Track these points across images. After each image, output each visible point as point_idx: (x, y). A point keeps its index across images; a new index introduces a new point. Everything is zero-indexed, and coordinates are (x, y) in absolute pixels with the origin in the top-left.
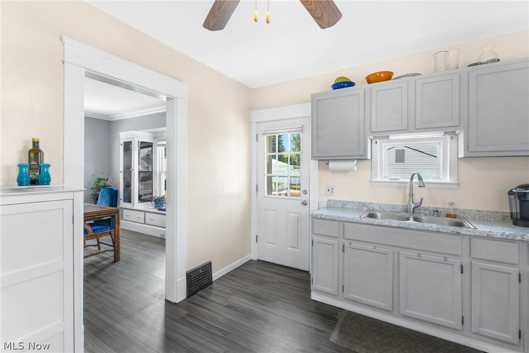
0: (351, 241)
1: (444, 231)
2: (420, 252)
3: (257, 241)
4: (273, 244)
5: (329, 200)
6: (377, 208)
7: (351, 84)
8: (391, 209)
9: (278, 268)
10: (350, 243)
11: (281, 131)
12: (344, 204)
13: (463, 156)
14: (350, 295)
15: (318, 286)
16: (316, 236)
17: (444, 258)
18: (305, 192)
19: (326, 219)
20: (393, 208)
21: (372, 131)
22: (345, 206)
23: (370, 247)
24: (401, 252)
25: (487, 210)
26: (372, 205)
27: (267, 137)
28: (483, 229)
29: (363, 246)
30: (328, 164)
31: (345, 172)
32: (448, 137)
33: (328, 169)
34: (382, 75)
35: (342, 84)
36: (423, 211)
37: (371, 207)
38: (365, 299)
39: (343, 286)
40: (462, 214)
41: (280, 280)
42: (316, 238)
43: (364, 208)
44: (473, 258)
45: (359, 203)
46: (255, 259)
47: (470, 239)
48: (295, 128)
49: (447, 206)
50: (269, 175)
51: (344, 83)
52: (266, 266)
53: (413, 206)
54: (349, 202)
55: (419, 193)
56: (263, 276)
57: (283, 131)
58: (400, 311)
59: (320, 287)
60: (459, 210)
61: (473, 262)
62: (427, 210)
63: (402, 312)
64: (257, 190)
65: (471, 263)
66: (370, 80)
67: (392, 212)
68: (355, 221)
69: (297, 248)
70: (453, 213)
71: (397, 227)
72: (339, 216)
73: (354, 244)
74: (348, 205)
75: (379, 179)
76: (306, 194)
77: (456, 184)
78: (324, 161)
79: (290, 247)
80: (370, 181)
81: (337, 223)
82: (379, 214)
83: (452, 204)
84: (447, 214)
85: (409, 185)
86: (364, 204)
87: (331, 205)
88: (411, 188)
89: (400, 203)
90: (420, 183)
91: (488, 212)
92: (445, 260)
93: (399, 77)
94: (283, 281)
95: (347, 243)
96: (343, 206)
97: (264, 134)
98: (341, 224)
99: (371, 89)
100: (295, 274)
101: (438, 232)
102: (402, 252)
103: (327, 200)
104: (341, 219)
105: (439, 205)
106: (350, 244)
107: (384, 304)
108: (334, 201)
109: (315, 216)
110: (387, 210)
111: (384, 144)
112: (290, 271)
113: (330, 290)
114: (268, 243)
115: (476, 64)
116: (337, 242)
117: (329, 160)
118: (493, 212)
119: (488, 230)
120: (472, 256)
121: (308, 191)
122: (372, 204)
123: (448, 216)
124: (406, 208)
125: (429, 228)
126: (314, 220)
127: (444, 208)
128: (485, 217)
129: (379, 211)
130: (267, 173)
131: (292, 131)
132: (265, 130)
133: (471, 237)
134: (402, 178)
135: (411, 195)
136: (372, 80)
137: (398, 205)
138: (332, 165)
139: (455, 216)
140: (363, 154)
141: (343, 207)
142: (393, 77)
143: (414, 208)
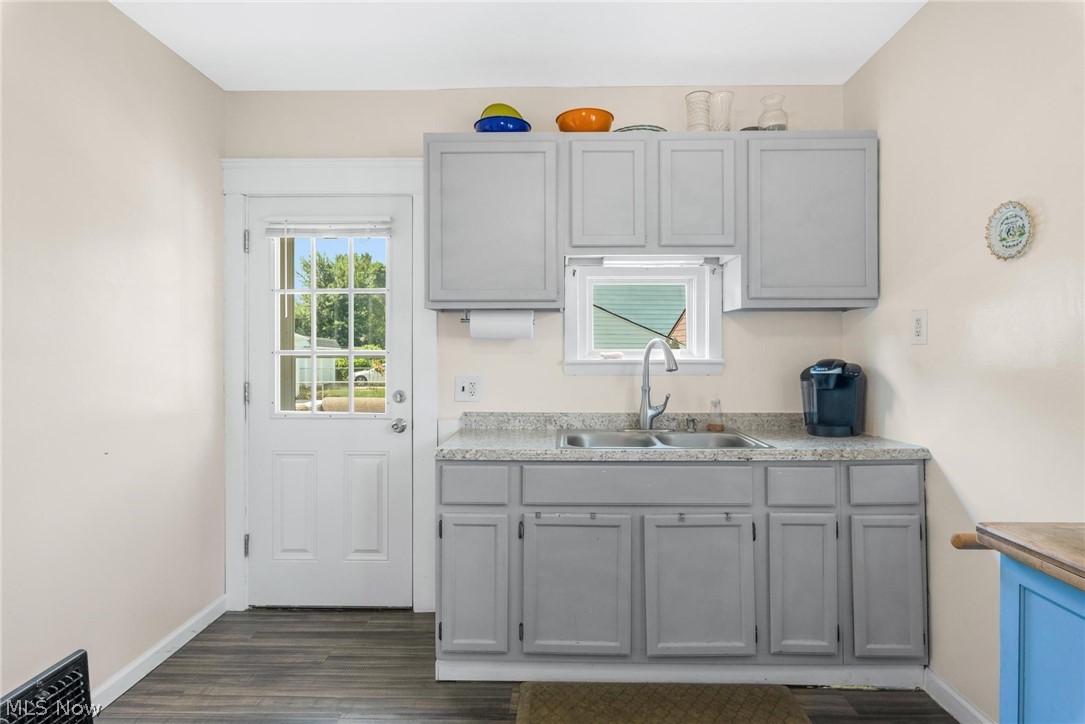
0: (538, 509)
1: (726, 459)
2: (682, 510)
3: (246, 553)
4: (305, 551)
5: (465, 414)
6: (578, 425)
7: (522, 126)
8: (606, 424)
9: (324, 617)
10: (537, 513)
11: (327, 227)
12: (503, 422)
13: (740, 307)
14: (538, 642)
15: (455, 641)
16: (449, 509)
17: (724, 516)
18: (400, 397)
19: (477, 461)
20: (610, 422)
21: (575, 243)
22: (504, 426)
23: (583, 516)
24: (647, 517)
25: (768, 412)
26: (565, 418)
27: (282, 240)
28: (784, 447)
29: (569, 515)
30: (466, 320)
31: (506, 340)
32: (707, 268)
33: (467, 334)
34: (593, 118)
35: (501, 123)
36: (667, 423)
37: (564, 422)
38: (573, 643)
39: (521, 625)
40: (730, 423)
41: (335, 653)
42: (450, 516)
43: (549, 427)
44: (771, 506)
45: (538, 416)
46: (242, 607)
47: (766, 469)
48: (370, 223)
49: (708, 409)
50: (288, 353)
51: (507, 119)
52: (283, 620)
53: (650, 413)
54: (515, 416)
55: (661, 386)
56: (281, 652)
57: (333, 227)
58: (646, 649)
59: (461, 642)
60: (726, 415)
61: (772, 515)
62: (674, 419)
63: (650, 652)
64: (246, 400)
65: (768, 516)
66: (565, 124)
67: (608, 430)
68: (549, 457)
69: (376, 551)
70: (718, 421)
71: (640, 462)
72: (510, 449)
73: (548, 516)
74: (511, 422)
75: (579, 358)
76: (401, 401)
77: (720, 364)
78: (454, 313)
79: (357, 551)
80: (562, 363)
81: (505, 468)
82: (586, 438)
83: (716, 404)
84: (710, 425)
85: (640, 369)
86: (548, 419)
87: (470, 426)
88: (646, 375)
89: (623, 410)
90: (669, 364)
91: (769, 415)
92: (728, 519)
93: (629, 129)
94: (347, 652)
95: (529, 514)
96: (501, 424)
97: (269, 231)
98: (516, 469)
99: (570, 144)
100: (374, 623)
101: (716, 462)
102: (650, 515)
103: (460, 413)
104: (515, 458)
105: (693, 409)
106: (538, 515)
107: (613, 644)
108: (478, 414)
109: (447, 457)
110: (597, 427)
111: (588, 278)
112: (359, 617)
113: (488, 642)
114: (284, 551)
115: (756, 129)
116: (505, 516)
117: (469, 311)
118: (775, 415)
119: (792, 449)
120: (769, 503)
121: (408, 395)
122: (566, 415)
123: (711, 428)
124: (635, 419)
125: (700, 455)
126: (444, 467)
127: (702, 414)
128: (766, 425)
129: (585, 431)
130: (283, 348)
131: (363, 231)
132: (277, 219)
133: (766, 465)
134: (626, 353)
135: (646, 390)
136: (572, 124)
137: (618, 415)
138: (477, 322)
139: (722, 429)
140: (553, 297)
141: (500, 429)
142: (614, 125)
143: (653, 417)
